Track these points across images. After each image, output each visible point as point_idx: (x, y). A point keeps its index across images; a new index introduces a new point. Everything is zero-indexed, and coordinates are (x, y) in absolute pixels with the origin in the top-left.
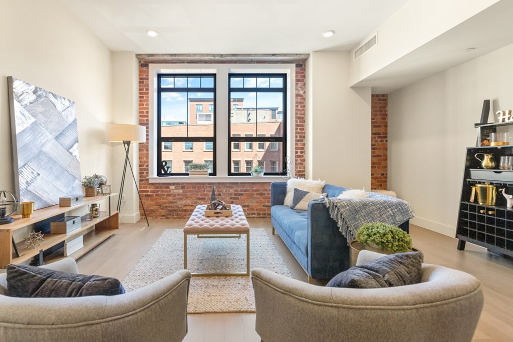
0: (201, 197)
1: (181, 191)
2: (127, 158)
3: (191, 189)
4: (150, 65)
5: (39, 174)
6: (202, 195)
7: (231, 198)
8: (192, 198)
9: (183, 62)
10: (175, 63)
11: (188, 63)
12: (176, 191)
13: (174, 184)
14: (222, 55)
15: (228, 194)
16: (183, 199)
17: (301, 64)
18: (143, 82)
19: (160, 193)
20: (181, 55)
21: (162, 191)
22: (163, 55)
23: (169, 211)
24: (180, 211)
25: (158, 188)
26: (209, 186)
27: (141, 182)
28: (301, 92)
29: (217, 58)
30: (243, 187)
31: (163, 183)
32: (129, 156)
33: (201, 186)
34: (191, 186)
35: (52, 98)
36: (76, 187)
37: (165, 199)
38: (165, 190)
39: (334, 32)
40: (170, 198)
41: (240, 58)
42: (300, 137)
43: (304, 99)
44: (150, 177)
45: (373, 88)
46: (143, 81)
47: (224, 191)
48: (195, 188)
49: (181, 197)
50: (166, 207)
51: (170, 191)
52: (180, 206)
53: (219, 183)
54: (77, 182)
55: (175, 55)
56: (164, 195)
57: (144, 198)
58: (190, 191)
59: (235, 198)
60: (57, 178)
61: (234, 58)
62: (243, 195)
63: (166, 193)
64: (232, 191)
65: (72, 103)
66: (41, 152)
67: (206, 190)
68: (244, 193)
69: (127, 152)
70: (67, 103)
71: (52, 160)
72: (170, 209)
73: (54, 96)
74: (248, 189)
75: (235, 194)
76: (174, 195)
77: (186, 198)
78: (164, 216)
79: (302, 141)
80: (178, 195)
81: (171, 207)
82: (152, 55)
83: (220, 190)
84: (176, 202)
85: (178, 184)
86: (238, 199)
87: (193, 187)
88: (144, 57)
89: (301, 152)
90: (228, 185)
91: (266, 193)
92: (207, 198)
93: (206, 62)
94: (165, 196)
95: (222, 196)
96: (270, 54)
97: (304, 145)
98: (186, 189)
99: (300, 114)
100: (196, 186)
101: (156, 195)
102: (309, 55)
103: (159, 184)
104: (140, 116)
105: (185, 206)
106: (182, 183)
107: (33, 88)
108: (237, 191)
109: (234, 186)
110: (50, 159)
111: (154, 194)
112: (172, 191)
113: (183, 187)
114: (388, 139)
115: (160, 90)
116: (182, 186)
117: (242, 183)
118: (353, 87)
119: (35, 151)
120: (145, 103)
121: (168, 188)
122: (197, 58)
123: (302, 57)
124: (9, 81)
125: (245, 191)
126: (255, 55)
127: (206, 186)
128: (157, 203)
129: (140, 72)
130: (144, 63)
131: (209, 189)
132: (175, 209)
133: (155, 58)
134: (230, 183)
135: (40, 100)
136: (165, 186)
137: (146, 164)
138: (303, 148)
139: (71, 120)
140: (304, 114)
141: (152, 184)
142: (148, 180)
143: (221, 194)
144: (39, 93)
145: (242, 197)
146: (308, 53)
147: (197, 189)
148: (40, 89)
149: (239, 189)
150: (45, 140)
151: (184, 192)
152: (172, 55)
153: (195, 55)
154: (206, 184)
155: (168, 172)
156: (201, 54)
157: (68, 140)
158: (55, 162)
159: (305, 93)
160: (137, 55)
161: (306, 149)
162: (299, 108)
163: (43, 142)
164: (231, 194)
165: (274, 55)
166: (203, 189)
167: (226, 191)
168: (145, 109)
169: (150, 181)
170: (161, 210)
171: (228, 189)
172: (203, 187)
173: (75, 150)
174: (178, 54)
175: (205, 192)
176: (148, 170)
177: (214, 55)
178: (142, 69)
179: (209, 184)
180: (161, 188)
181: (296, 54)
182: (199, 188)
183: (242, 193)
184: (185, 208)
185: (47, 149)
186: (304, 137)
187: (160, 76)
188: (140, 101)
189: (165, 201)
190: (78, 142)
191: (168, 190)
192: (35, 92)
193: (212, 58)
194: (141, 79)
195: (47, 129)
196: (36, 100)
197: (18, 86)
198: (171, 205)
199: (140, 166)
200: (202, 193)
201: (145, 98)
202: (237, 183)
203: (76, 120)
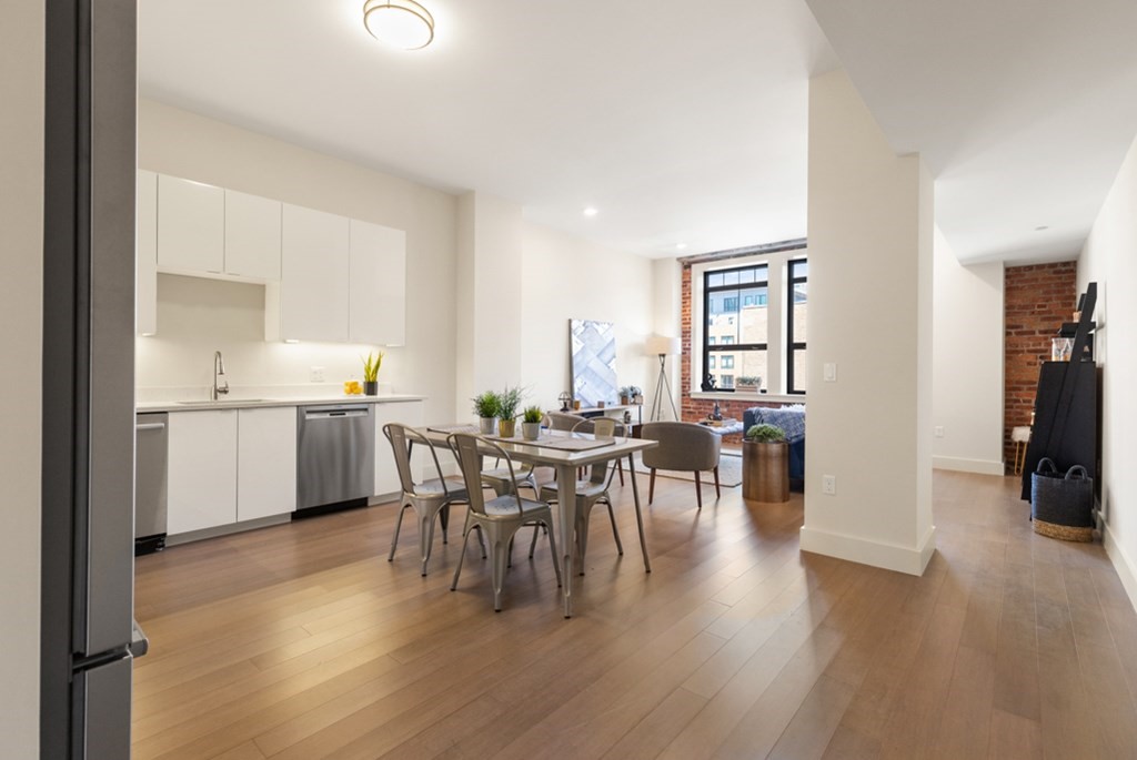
1: (725, 410)
2: (663, 371)
4: (693, 266)
5: (587, 383)
9: (728, 257)
14: (770, 245)
18: (686, 286)
21: (703, 409)
22: (702, 255)
25: (700, 404)
27: (684, 397)
29: (765, 248)
31: (708, 400)
32: (665, 369)
34: (736, 404)
35: (596, 326)
38: (707, 407)
44: (692, 391)
46: (686, 284)
48: (741, 407)
54: (614, 391)
55: (716, 253)
57: (687, 415)
58: (735, 411)
60: (598, 387)
65: (610, 325)
66: (587, 367)
69: (663, 365)
70: (606, 326)
71: (595, 373)
73: (598, 324)
82: (693, 257)
87: (738, 406)
88: (686, 259)
93: (755, 253)
98: (730, 408)
100: (742, 404)
103: (702, 400)
106: (727, 401)
107: (584, 322)
110: (593, 372)
111: (697, 411)
113: (727, 406)
115: (707, 291)
116: (727, 403)
119: (584, 366)
121: (711, 405)
122: (743, 251)
124: (570, 321)
129: (684, 275)
130: (687, 265)
135: (587, 329)
136: (707, 403)
137: (688, 378)
139: (610, 339)
141: (695, 400)
142: (689, 395)
144: (587, 324)
148: (587, 321)
150: (590, 358)
152: (713, 254)
153: (738, 249)
157: (606, 357)
158: (596, 375)
160: (679, 259)
163: (589, 360)
168: (687, 315)
169: (692, 397)
173: (613, 365)
176: (690, 384)
178: (684, 272)
179: (758, 403)
180: (703, 405)
185: (591, 365)
187: (706, 274)
188: (683, 307)
190: (616, 357)
192: (584, 325)
193: (759, 249)
194: (684, 282)
195: (592, 350)
196: (585, 330)
197: (575, 325)
199: (683, 379)
201: (687, 303)
203: (613, 339)
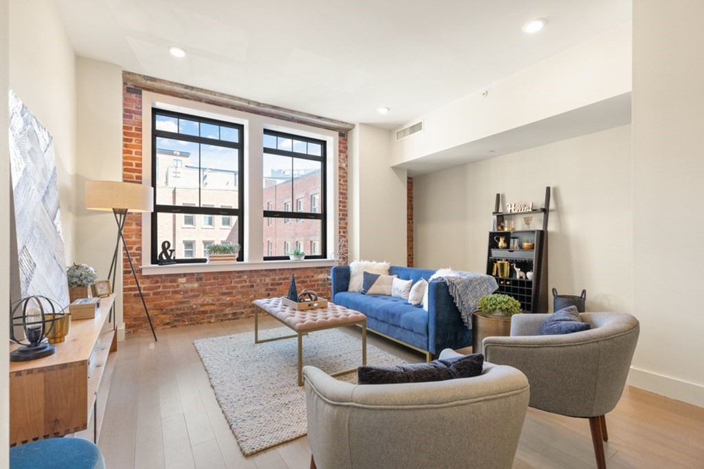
0: (226, 291)
1: (196, 285)
3: (212, 281)
4: (145, 93)
6: (227, 288)
7: (267, 290)
8: (212, 293)
9: (199, 100)
10: (187, 98)
11: (207, 102)
12: (189, 286)
13: (185, 275)
14: (259, 104)
15: (264, 284)
16: (199, 296)
17: (344, 133)
18: (131, 117)
19: (161, 289)
20: (201, 90)
21: (164, 287)
22: (171, 83)
23: (178, 315)
24: (194, 313)
25: (157, 282)
26: (238, 275)
27: (128, 275)
28: (344, 165)
29: (252, 106)
30: (282, 274)
31: (166, 275)
33: (227, 276)
34: (212, 276)
35: (36, 128)
37: (170, 298)
38: (169, 284)
39: (389, 109)
40: (179, 297)
41: (281, 112)
42: (343, 215)
43: (346, 173)
44: (144, 266)
45: (409, 171)
46: (130, 114)
47: (259, 281)
48: (218, 279)
49: (197, 293)
50: (172, 310)
51: (178, 286)
52: (194, 306)
53: (251, 271)
55: (192, 88)
56: (169, 292)
57: (133, 299)
58: (210, 284)
59: (271, 290)
61: (273, 111)
62: (281, 284)
63: (171, 290)
64: (268, 280)
65: (51, 138)
67: (233, 281)
68: (283, 282)
69: (120, 227)
72: (179, 312)
74: (288, 276)
75: (272, 285)
76: (186, 292)
77: (204, 294)
78: (168, 324)
79: (345, 219)
80: (192, 290)
81: (180, 309)
83: (253, 279)
84: (187, 302)
85: (192, 274)
86: (275, 290)
87: (214, 278)
88: (138, 78)
89: (344, 232)
90: (264, 273)
91: (308, 280)
92: (234, 291)
93: (234, 107)
94: (170, 294)
95: (256, 288)
96: (316, 116)
97: (346, 224)
98: (204, 281)
99: (343, 189)
100: (220, 276)
101: (154, 294)
102: (354, 126)
103: (160, 276)
104: (125, 170)
105: (202, 305)
106: (198, 273)
107: (20, 105)
108: (274, 279)
109: (271, 273)
111: (151, 292)
112: (181, 286)
113: (199, 279)
114: (414, 220)
115: (156, 134)
116: (199, 277)
117: (280, 270)
118: (393, 168)
120: (134, 151)
121: (175, 281)
122: (225, 100)
123: (348, 126)
125: (284, 280)
126: (300, 113)
127: (234, 276)
128: (155, 305)
129: (125, 99)
130: (134, 87)
131: (238, 279)
132: (186, 311)
133: (156, 85)
134: (266, 270)
136: (169, 279)
137: (135, 247)
138: (345, 228)
140: (346, 190)
141: (148, 277)
142: (140, 271)
143: (254, 285)
144: (26, 115)
145: (281, 287)
146: (354, 123)
147: (220, 280)
148: (27, 109)
149: (277, 278)
151: (200, 286)
152: (187, 87)
153: (222, 95)
154: (233, 274)
155: (172, 258)
156: (230, 96)
157: (52, 205)
159: (347, 166)
160: (125, 73)
161: (348, 229)
162: (342, 182)
164: (267, 284)
165: (319, 118)
166: (228, 280)
167: (261, 280)
168: (134, 159)
169: (144, 273)
170: (163, 316)
171: (263, 278)
172: (229, 277)
174: (196, 88)
175: (232, 285)
176: (140, 255)
177: (249, 102)
178: (128, 95)
179: (238, 272)
180: (163, 282)
181: (342, 122)
182: (224, 279)
183: (281, 281)
184: (202, 309)
186: (346, 215)
187: (154, 112)
188: (125, 146)
189: (169, 301)
191: (175, 284)
193: (245, 104)
194: (125, 111)
198: (180, 306)
200: (228, 286)
201: (133, 143)
202: (275, 270)
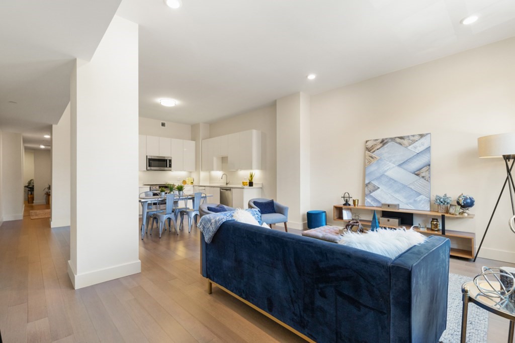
5: (379, 188)
35: (399, 140)
36: (420, 201)
65: (425, 135)
66: (383, 175)
71: (393, 180)
107: (380, 141)
119: (378, 175)
135: (386, 146)
144: (385, 141)
148: (386, 139)
150: (388, 168)
157: (413, 165)
163: (386, 169)
173: (424, 173)
185: (389, 173)
190: (429, 165)
192: (381, 143)
195: (390, 161)
196: (381, 147)
203: (430, 147)
